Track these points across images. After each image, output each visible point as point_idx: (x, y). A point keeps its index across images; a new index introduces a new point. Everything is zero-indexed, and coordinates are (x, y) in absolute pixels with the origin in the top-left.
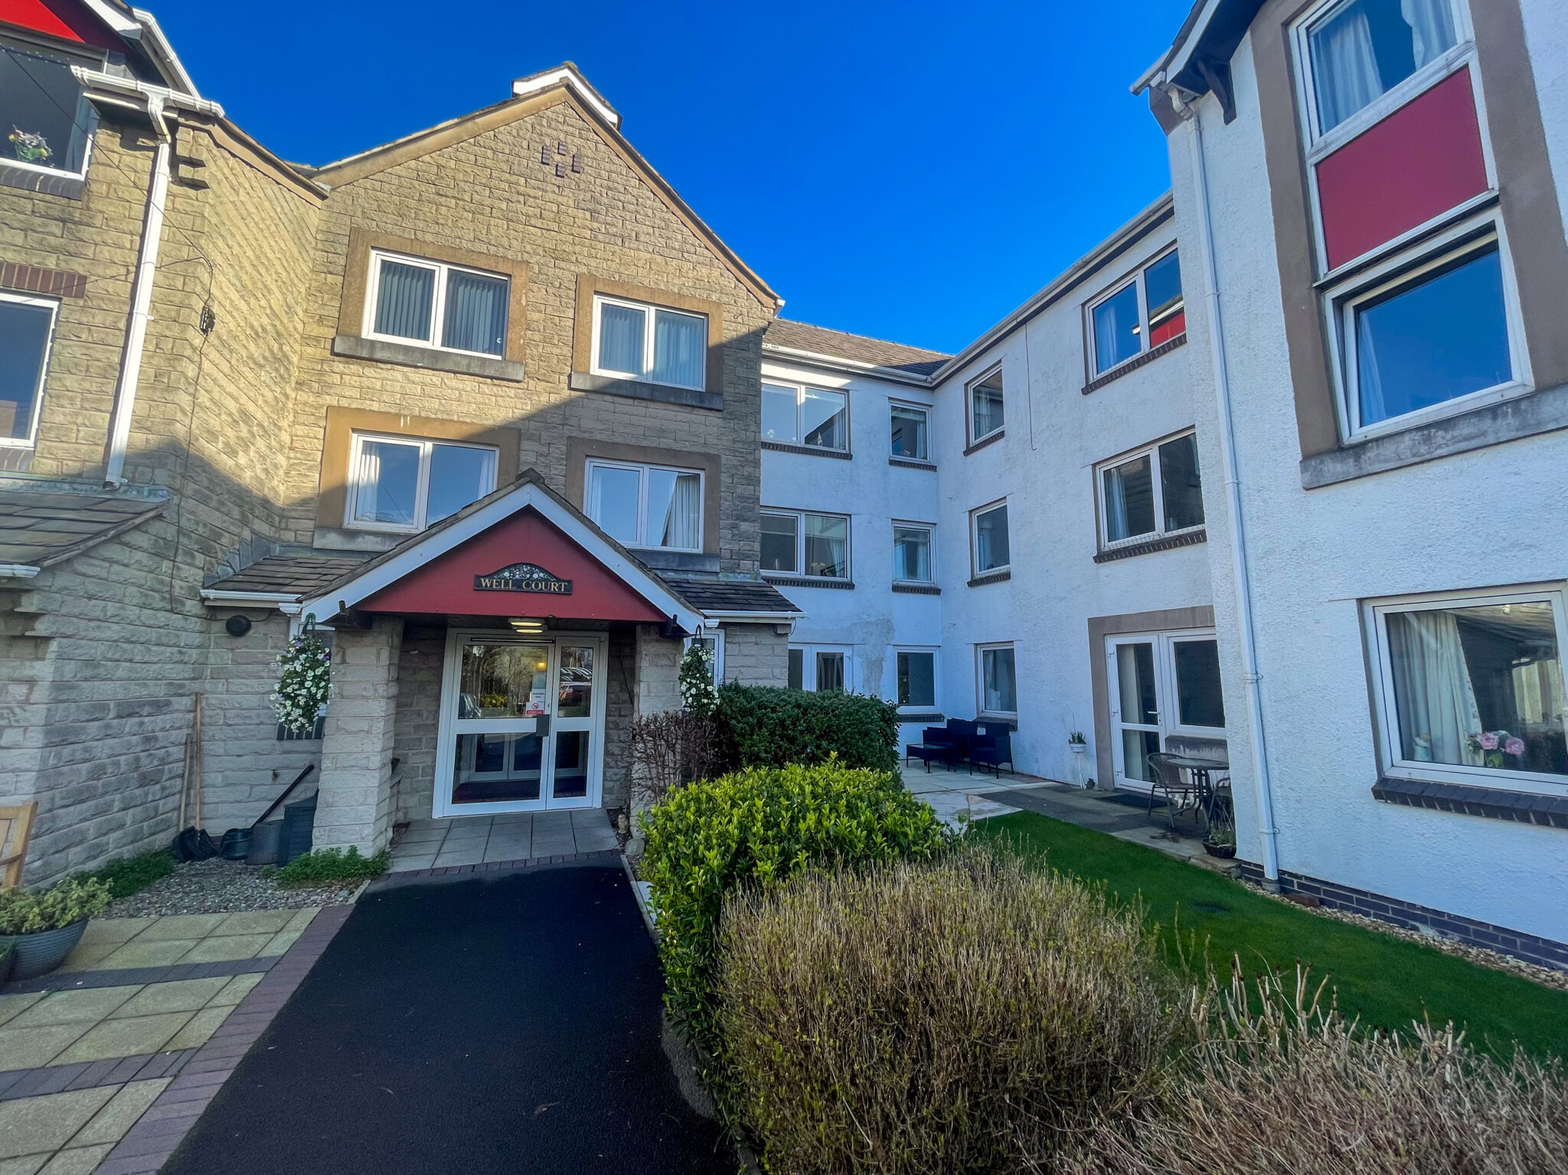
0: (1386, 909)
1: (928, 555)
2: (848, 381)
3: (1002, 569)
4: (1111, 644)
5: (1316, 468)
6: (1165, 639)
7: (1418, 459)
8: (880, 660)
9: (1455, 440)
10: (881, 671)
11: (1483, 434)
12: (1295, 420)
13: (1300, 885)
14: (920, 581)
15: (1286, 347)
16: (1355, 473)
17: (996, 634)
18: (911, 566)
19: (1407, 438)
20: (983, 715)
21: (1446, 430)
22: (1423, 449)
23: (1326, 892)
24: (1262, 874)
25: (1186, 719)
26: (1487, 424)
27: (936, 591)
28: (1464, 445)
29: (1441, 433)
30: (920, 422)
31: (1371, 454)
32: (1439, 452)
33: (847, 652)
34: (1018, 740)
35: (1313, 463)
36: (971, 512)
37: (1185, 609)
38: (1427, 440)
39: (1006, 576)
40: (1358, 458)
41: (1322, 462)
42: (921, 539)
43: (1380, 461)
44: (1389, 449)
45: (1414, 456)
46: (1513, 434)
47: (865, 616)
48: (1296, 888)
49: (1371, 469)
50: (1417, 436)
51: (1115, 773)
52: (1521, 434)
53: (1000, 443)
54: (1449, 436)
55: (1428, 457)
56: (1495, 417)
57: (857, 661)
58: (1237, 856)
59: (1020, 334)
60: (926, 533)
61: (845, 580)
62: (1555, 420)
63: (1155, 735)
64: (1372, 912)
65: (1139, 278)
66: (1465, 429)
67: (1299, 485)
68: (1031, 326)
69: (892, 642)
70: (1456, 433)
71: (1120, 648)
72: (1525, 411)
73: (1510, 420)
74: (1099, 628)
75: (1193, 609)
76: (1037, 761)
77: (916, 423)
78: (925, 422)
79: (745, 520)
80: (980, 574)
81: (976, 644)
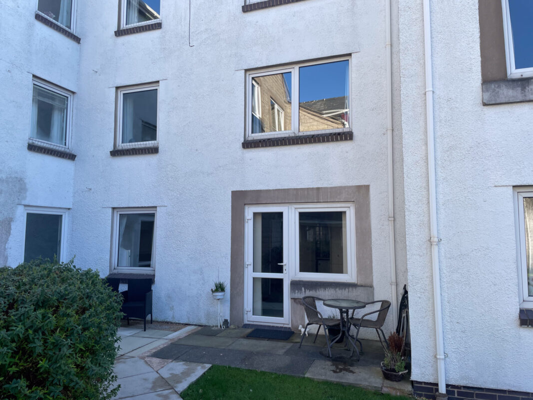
1: (64, 121)
3: (150, 144)
4: (249, 212)
5: (494, 91)
6: (293, 210)
10: (8, 232)
12: (479, 54)
13: (459, 394)
14: (53, 143)
17: (137, 199)
20: (115, 271)
23: (478, 396)
24: (437, 390)
25: (303, 268)
27: (72, 157)
34: (159, 290)
35: (493, 86)
36: (117, 88)
37: (312, 188)
39: (154, 150)
42: (56, 103)
48: (456, 396)
51: (245, 312)
53: (156, 33)
58: (413, 378)
60: (64, 100)
63: (279, 282)
67: (480, 101)
69: (24, 202)
71: (255, 214)
74: (240, 199)
75: (318, 189)
76: (172, 308)
80: (121, 146)
81: (114, 208)
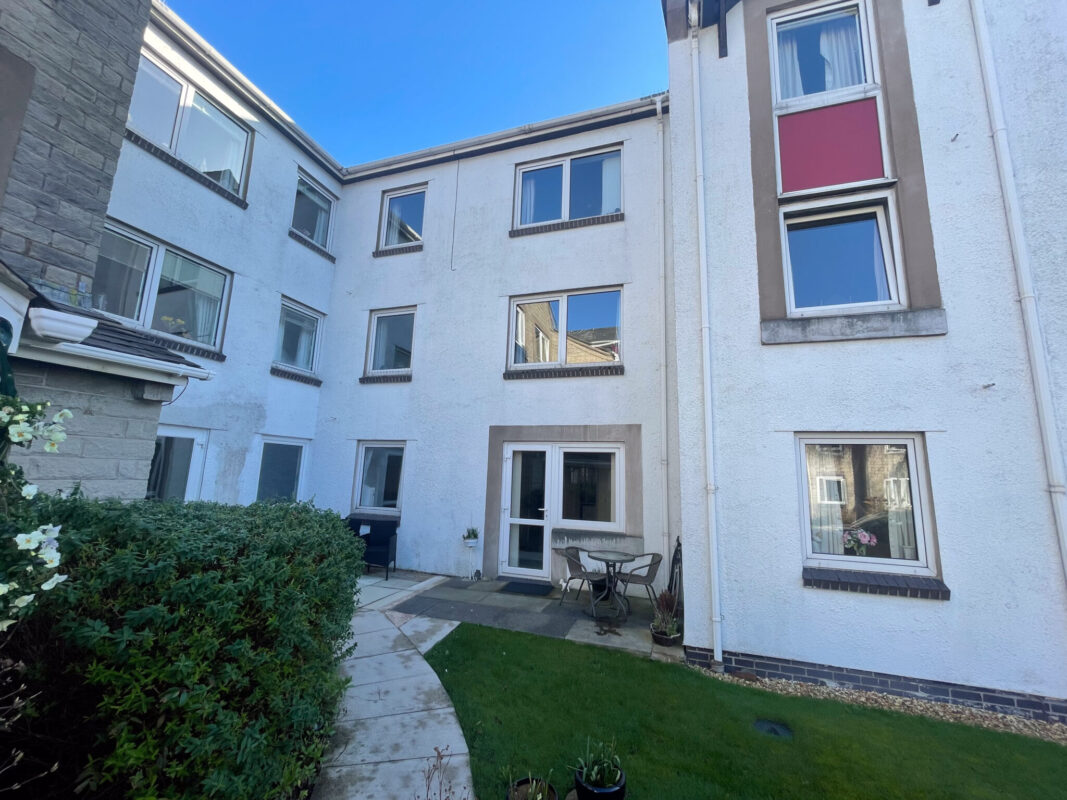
0: (802, 671)
1: (312, 344)
2: (256, 120)
3: (402, 371)
4: (509, 450)
5: (773, 330)
6: (557, 450)
7: (844, 338)
8: (244, 451)
9: (869, 330)
10: (242, 464)
11: (886, 329)
12: (757, 291)
13: (737, 662)
14: (299, 368)
15: (754, 234)
16: (801, 338)
17: (385, 432)
18: (290, 348)
19: (838, 321)
20: (357, 511)
21: (863, 321)
22: (848, 331)
23: (758, 665)
24: (712, 657)
25: (567, 515)
26: (888, 323)
27: (317, 383)
28: (873, 334)
29: (860, 323)
30: (322, 209)
31: (814, 327)
32: (857, 336)
33: (199, 437)
34: (404, 534)
35: (772, 325)
36: (371, 311)
37: (579, 426)
38: (851, 325)
39: (407, 379)
40: (804, 329)
41: (778, 326)
42: (305, 325)
43: (819, 334)
44: (826, 326)
45: (842, 334)
46: (903, 334)
47: (232, 397)
48: (734, 665)
49: (814, 338)
50: (845, 321)
51: (500, 563)
52: (908, 334)
53: (416, 256)
54: (865, 326)
55: (851, 337)
56: (893, 320)
57: (213, 450)
58: (686, 642)
59: (452, 167)
60: (313, 322)
61: (212, 348)
62: (927, 330)
63: (539, 530)
64: (793, 675)
65: (566, 164)
66: (875, 323)
67: (758, 340)
68: (465, 164)
69: (262, 431)
70: (869, 325)
71: (515, 453)
72: (910, 320)
73: (902, 324)
74: (499, 435)
75: (586, 427)
76: (418, 555)
77: (318, 208)
78: (328, 213)
79: (72, 201)
80: (372, 372)
81: (359, 441)
